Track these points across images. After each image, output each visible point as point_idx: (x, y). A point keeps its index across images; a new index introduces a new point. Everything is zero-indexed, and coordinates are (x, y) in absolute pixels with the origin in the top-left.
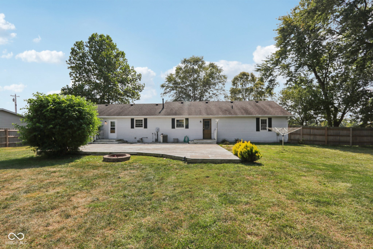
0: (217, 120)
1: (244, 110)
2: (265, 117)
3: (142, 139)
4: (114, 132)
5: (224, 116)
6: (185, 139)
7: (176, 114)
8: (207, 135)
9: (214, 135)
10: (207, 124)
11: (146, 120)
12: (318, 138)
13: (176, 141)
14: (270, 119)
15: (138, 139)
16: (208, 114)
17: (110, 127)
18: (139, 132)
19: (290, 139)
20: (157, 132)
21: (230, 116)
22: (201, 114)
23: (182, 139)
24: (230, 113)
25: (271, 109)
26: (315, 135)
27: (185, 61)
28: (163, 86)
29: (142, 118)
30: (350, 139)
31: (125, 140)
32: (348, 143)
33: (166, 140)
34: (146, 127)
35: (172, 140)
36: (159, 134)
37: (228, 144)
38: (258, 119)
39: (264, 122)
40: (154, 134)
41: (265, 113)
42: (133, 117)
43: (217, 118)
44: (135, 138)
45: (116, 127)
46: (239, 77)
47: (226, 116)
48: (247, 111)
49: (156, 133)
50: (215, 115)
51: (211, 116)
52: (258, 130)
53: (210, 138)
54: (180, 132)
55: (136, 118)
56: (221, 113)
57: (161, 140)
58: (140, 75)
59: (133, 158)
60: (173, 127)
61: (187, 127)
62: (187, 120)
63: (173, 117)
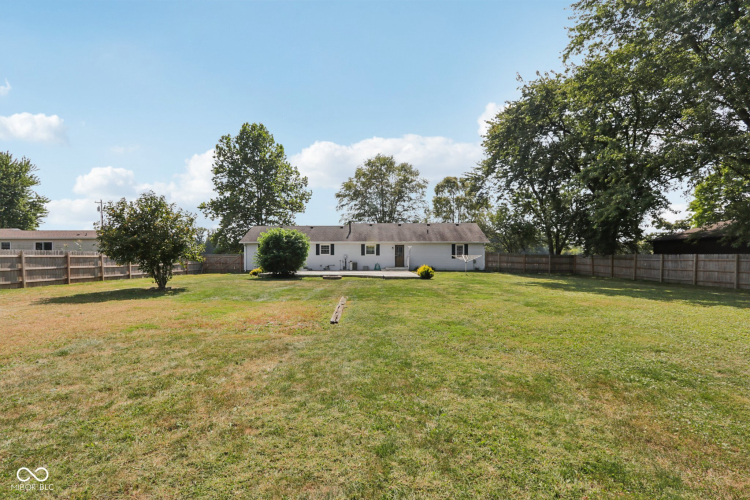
0: (410, 247)
1: (440, 235)
2: (461, 243)
5: (418, 242)
6: (376, 266)
7: (365, 240)
8: (399, 263)
9: (407, 263)
10: (399, 250)
11: (333, 246)
12: (517, 266)
13: (367, 269)
14: (466, 246)
15: (324, 267)
16: (400, 240)
18: (326, 258)
19: (486, 266)
20: (346, 259)
21: (425, 242)
22: (393, 239)
23: (372, 266)
24: (424, 239)
25: (469, 234)
26: (512, 263)
27: (369, 163)
29: (328, 243)
30: (549, 267)
31: (310, 267)
32: (546, 271)
33: (355, 267)
34: (333, 253)
35: (362, 267)
36: (348, 261)
38: (453, 246)
39: (460, 248)
40: (342, 262)
41: (461, 238)
42: (318, 243)
43: (410, 244)
44: (321, 265)
47: (421, 242)
48: (443, 237)
49: (344, 260)
50: (409, 241)
51: (403, 242)
52: (453, 256)
53: (403, 266)
54: (371, 259)
55: (322, 243)
56: (414, 238)
57: (351, 268)
58: (305, 180)
59: (343, 279)
60: (363, 254)
61: (378, 254)
62: (378, 246)
63: (363, 243)
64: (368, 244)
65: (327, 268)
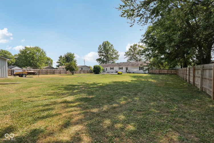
7: (120, 66)
18: (112, 70)
24: (133, 66)
29: (112, 67)
36: (116, 71)
38: (140, 67)
39: (141, 68)
42: (110, 67)
45: (107, 69)
52: (140, 70)
60: (119, 69)
62: (122, 67)
65: (112, 72)
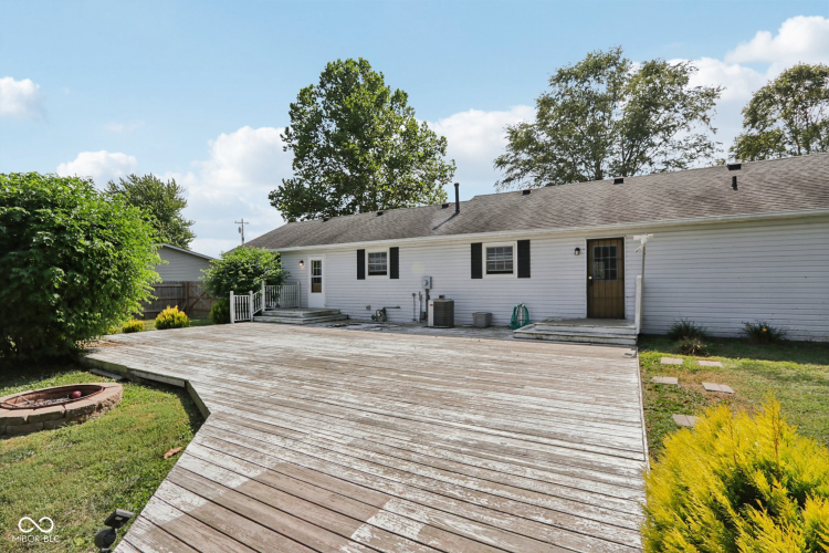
0: (643, 238)
1: (801, 187)
3: (384, 311)
4: (320, 291)
5: (686, 220)
6: (515, 316)
7: (484, 228)
8: (604, 304)
10: (605, 258)
11: (394, 252)
13: (486, 324)
15: (373, 311)
16: (608, 220)
17: (310, 276)
18: (379, 289)
20: (427, 291)
21: (720, 217)
22: (577, 221)
23: (504, 316)
27: (562, 77)
28: (501, 163)
31: (345, 311)
34: (396, 275)
35: (470, 320)
36: (433, 295)
37: (700, 353)
40: (418, 296)
43: (642, 231)
44: (369, 308)
45: (323, 276)
46: (779, 90)
47: (697, 219)
49: (424, 293)
50: (642, 219)
51: (619, 225)
54: (500, 292)
56: (671, 211)
57: (431, 319)
58: (442, 142)
60: (476, 273)
61: (524, 272)
62: (524, 246)
63: (476, 237)
64: (490, 240)
